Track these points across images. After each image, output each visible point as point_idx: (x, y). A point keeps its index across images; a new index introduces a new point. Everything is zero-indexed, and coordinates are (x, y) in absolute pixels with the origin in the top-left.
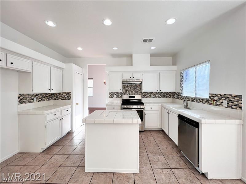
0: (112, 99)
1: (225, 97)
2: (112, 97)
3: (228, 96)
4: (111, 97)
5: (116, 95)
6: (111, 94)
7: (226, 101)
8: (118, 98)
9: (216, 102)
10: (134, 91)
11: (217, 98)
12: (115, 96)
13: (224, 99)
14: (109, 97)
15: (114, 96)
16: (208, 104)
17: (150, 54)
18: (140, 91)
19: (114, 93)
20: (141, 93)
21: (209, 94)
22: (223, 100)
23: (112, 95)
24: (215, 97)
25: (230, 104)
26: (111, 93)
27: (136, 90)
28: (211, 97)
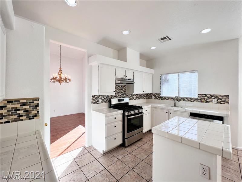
0: (96, 105)
1: (215, 96)
2: (96, 103)
3: (217, 96)
4: (94, 102)
5: (102, 99)
6: (94, 98)
7: (216, 99)
8: (104, 103)
9: (206, 100)
10: (120, 93)
11: (207, 97)
12: (100, 100)
13: (214, 98)
14: (92, 102)
15: (98, 100)
16: (197, 102)
17: (140, 53)
18: (125, 93)
19: (98, 97)
20: (126, 95)
21: (198, 94)
22: (212, 98)
23: (96, 99)
24: (205, 96)
25: (219, 101)
26: (95, 96)
27: (122, 92)
28: (201, 97)
